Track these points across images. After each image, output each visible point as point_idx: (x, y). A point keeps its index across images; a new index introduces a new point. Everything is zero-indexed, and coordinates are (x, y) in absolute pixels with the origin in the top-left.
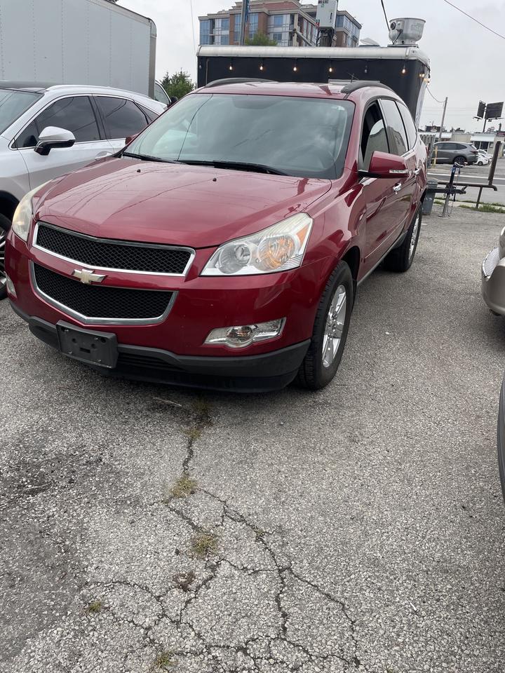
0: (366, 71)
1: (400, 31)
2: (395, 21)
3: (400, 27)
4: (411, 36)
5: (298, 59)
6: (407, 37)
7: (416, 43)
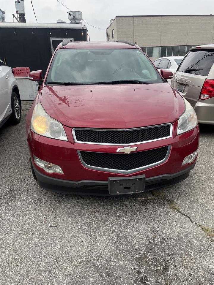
0: (67, 34)
1: (74, 17)
2: (71, 13)
3: (74, 15)
4: (78, 19)
5: (33, 28)
6: (77, 19)
7: (80, 22)
